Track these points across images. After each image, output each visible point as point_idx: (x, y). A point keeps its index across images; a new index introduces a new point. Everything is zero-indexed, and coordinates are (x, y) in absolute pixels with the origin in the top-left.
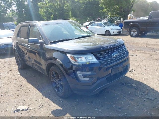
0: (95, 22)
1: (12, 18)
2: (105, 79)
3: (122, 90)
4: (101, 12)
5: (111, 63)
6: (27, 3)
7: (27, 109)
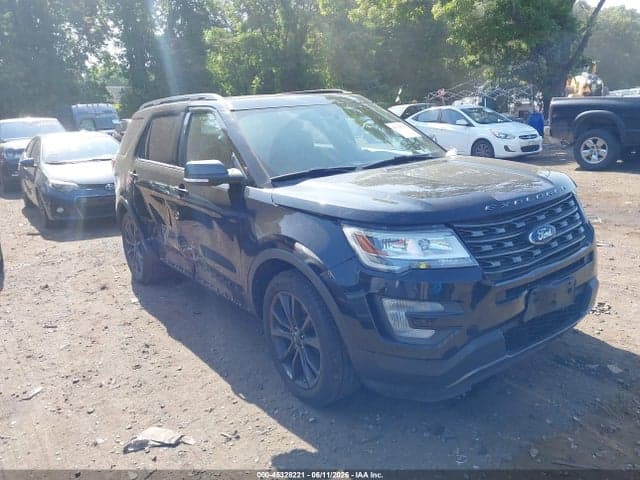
0: (430, 107)
1: (104, 85)
2: (499, 334)
3: (561, 387)
4: (452, 67)
5: (527, 270)
6: (162, 30)
7: (177, 443)
